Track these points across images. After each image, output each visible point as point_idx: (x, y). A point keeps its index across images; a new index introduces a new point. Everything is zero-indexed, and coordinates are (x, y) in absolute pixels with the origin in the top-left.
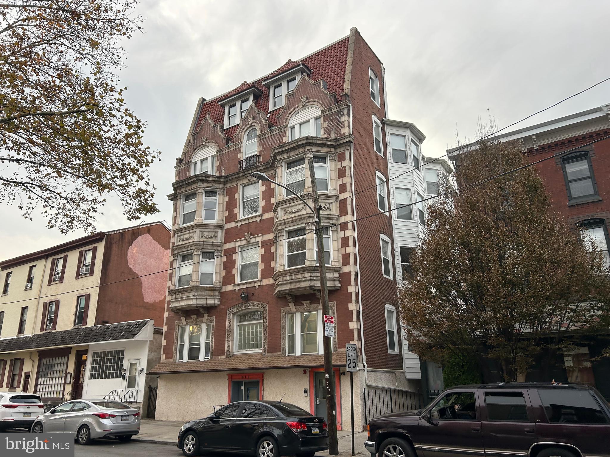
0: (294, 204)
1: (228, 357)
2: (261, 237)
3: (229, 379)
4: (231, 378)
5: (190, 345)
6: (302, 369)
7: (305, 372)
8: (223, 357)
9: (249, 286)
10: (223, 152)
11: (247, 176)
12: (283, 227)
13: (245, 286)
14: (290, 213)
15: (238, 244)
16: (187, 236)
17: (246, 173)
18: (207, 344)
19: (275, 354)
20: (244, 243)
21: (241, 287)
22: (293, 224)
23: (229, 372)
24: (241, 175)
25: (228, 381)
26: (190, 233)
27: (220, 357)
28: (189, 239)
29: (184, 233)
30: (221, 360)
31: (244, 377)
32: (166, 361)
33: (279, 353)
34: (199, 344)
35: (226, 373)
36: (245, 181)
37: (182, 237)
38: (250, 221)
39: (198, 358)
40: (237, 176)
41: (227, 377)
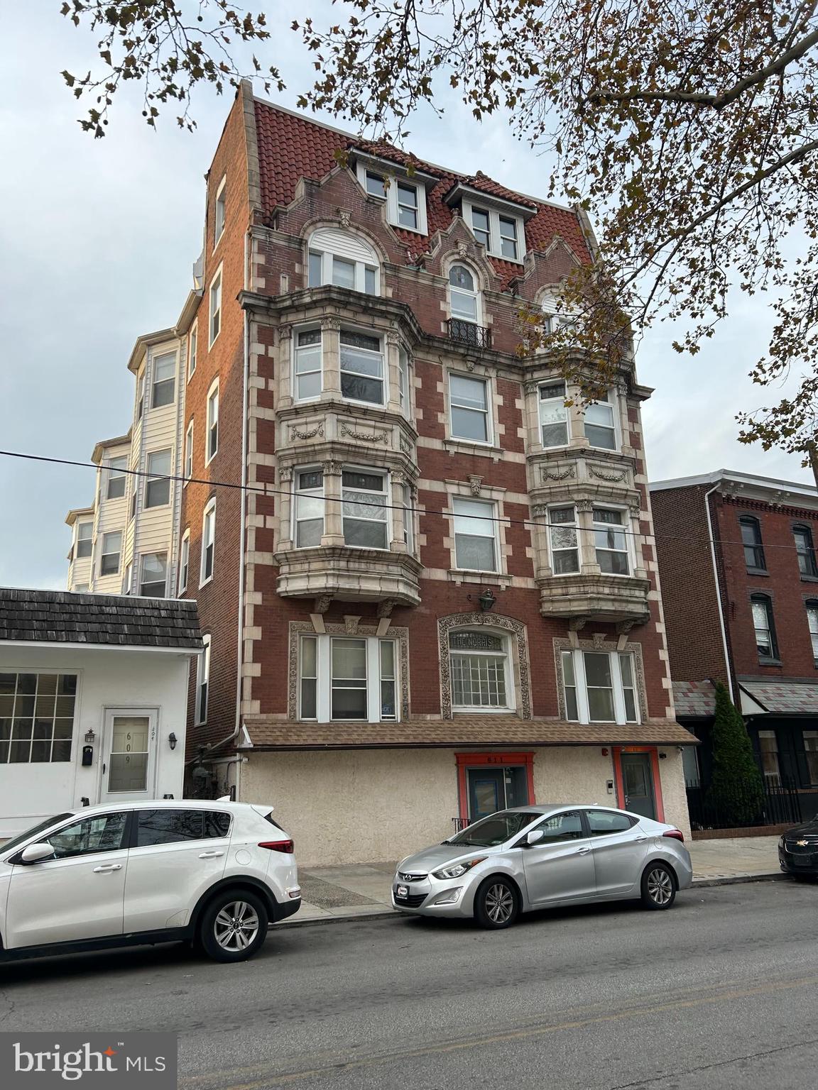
0: (608, 465)
1: (446, 718)
2: (502, 494)
3: (458, 764)
4: (461, 761)
5: (335, 683)
6: (599, 748)
7: (604, 753)
8: (437, 717)
9: (485, 581)
10: (401, 275)
11: (469, 358)
12: (592, 498)
13: (477, 581)
14: (601, 477)
15: (452, 489)
16: (368, 432)
17: (470, 352)
18: (387, 688)
19: (549, 719)
20: (465, 491)
21: (469, 580)
22: (609, 499)
23: (456, 750)
24: (462, 351)
25: (455, 767)
26: (375, 427)
27: (428, 717)
28: (374, 440)
29: (358, 420)
30: (432, 722)
31: (493, 760)
32: (264, 716)
33: (555, 718)
34: (364, 684)
35: (450, 752)
36: (460, 367)
37: (351, 428)
38: (477, 453)
39: (363, 713)
40: (452, 348)
41: (454, 760)
